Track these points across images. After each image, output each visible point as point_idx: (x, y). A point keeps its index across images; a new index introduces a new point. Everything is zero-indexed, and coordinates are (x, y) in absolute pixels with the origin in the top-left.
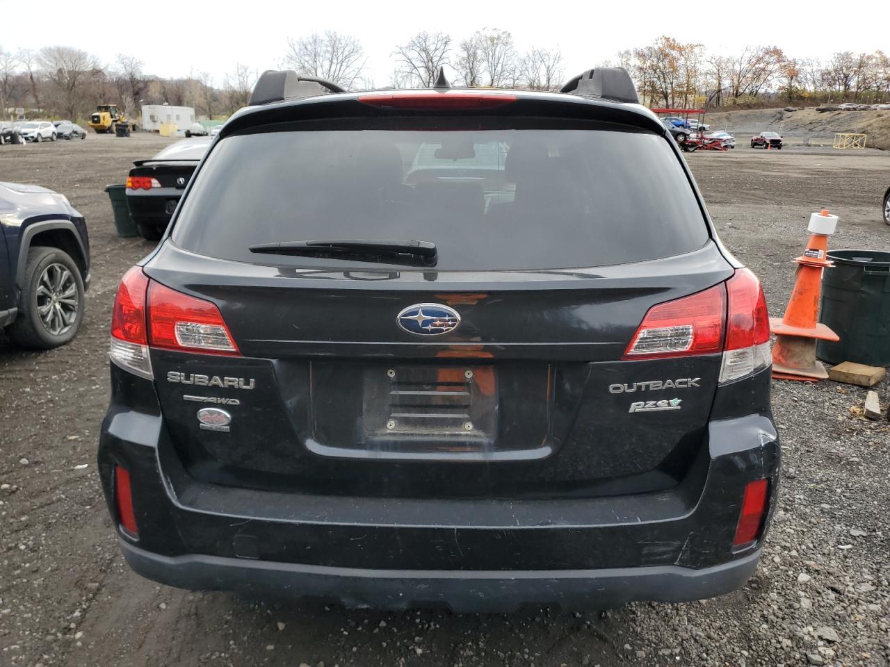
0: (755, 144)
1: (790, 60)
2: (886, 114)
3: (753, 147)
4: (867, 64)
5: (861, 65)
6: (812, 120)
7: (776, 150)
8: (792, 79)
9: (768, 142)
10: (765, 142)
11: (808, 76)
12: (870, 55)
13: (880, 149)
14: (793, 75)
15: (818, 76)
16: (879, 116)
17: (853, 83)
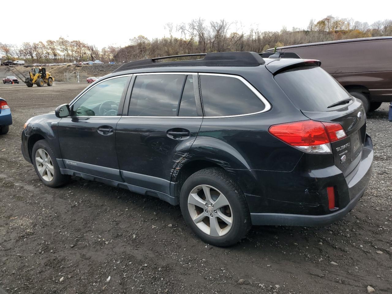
0: (5, 82)
1: (3, 44)
2: (55, 67)
3: (5, 83)
4: (37, 48)
5: (35, 48)
6: (24, 71)
7: (17, 84)
8: (7, 53)
9: (12, 81)
10: (10, 81)
11: (14, 52)
12: (37, 43)
13: (58, 81)
14: (7, 51)
15: (18, 52)
16: (52, 68)
17: (34, 55)
